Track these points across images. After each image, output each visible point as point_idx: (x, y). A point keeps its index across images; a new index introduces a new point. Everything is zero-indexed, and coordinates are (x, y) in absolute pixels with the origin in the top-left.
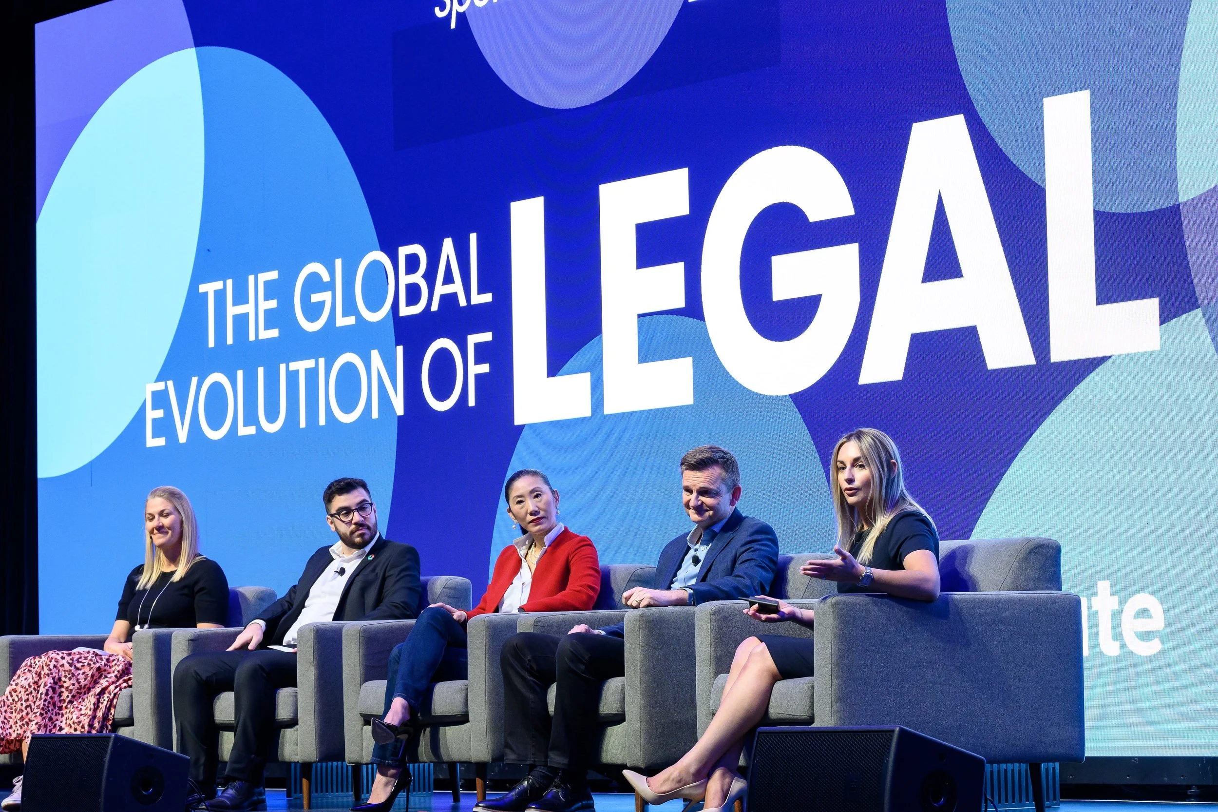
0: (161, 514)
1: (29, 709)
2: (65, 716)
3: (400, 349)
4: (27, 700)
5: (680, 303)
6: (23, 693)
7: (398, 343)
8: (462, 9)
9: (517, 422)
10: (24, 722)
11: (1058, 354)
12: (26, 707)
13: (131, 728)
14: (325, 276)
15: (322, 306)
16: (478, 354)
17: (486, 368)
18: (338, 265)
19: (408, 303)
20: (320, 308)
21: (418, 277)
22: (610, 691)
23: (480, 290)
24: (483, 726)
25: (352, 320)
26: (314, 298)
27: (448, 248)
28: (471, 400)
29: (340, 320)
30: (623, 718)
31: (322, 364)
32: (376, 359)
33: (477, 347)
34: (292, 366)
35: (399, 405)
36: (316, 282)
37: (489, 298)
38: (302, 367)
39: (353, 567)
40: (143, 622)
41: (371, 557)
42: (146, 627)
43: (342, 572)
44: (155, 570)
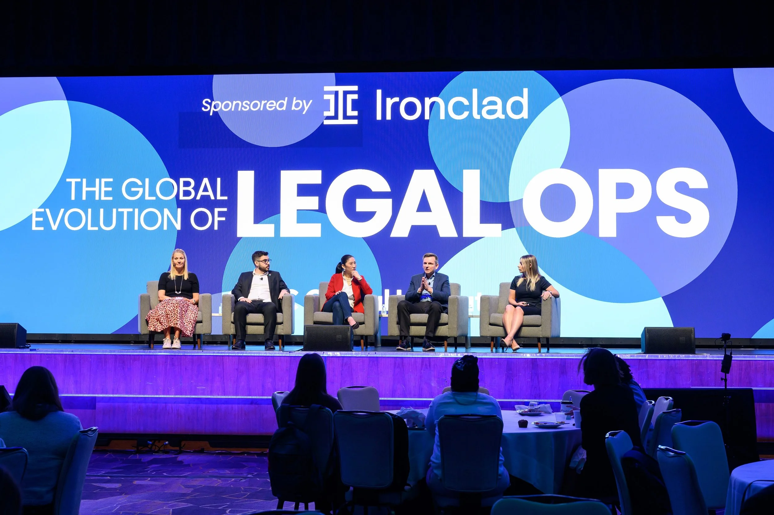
0: (181, 258)
1: (172, 317)
2: (184, 319)
3: (179, 210)
4: (171, 315)
5: (317, 208)
6: (170, 312)
7: (178, 207)
8: (215, 110)
9: (238, 236)
10: (171, 322)
11: (465, 235)
12: (171, 317)
13: (202, 324)
14: (140, 183)
15: (137, 192)
16: (221, 214)
17: (223, 219)
18: (147, 180)
19: (184, 195)
20: (137, 193)
21: (190, 188)
22: (444, 317)
23: (222, 195)
24: (372, 325)
25: (154, 198)
26: (133, 189)
27: (206, 181)
28: (216, 228)
29: (147, 198)
30: (447, 324)
31: (137, 210)
32: (166, 211)
33: (219, 212)
34: (120, 210)
35: (178, 227)
36: (134, 185)
37: (226, 198)
38: (125, 211)
39: (266, 278)
40: (178, 291)
41: (270, 275)
42: (180, 292)
43: (262, 279)
44: (173, 275)
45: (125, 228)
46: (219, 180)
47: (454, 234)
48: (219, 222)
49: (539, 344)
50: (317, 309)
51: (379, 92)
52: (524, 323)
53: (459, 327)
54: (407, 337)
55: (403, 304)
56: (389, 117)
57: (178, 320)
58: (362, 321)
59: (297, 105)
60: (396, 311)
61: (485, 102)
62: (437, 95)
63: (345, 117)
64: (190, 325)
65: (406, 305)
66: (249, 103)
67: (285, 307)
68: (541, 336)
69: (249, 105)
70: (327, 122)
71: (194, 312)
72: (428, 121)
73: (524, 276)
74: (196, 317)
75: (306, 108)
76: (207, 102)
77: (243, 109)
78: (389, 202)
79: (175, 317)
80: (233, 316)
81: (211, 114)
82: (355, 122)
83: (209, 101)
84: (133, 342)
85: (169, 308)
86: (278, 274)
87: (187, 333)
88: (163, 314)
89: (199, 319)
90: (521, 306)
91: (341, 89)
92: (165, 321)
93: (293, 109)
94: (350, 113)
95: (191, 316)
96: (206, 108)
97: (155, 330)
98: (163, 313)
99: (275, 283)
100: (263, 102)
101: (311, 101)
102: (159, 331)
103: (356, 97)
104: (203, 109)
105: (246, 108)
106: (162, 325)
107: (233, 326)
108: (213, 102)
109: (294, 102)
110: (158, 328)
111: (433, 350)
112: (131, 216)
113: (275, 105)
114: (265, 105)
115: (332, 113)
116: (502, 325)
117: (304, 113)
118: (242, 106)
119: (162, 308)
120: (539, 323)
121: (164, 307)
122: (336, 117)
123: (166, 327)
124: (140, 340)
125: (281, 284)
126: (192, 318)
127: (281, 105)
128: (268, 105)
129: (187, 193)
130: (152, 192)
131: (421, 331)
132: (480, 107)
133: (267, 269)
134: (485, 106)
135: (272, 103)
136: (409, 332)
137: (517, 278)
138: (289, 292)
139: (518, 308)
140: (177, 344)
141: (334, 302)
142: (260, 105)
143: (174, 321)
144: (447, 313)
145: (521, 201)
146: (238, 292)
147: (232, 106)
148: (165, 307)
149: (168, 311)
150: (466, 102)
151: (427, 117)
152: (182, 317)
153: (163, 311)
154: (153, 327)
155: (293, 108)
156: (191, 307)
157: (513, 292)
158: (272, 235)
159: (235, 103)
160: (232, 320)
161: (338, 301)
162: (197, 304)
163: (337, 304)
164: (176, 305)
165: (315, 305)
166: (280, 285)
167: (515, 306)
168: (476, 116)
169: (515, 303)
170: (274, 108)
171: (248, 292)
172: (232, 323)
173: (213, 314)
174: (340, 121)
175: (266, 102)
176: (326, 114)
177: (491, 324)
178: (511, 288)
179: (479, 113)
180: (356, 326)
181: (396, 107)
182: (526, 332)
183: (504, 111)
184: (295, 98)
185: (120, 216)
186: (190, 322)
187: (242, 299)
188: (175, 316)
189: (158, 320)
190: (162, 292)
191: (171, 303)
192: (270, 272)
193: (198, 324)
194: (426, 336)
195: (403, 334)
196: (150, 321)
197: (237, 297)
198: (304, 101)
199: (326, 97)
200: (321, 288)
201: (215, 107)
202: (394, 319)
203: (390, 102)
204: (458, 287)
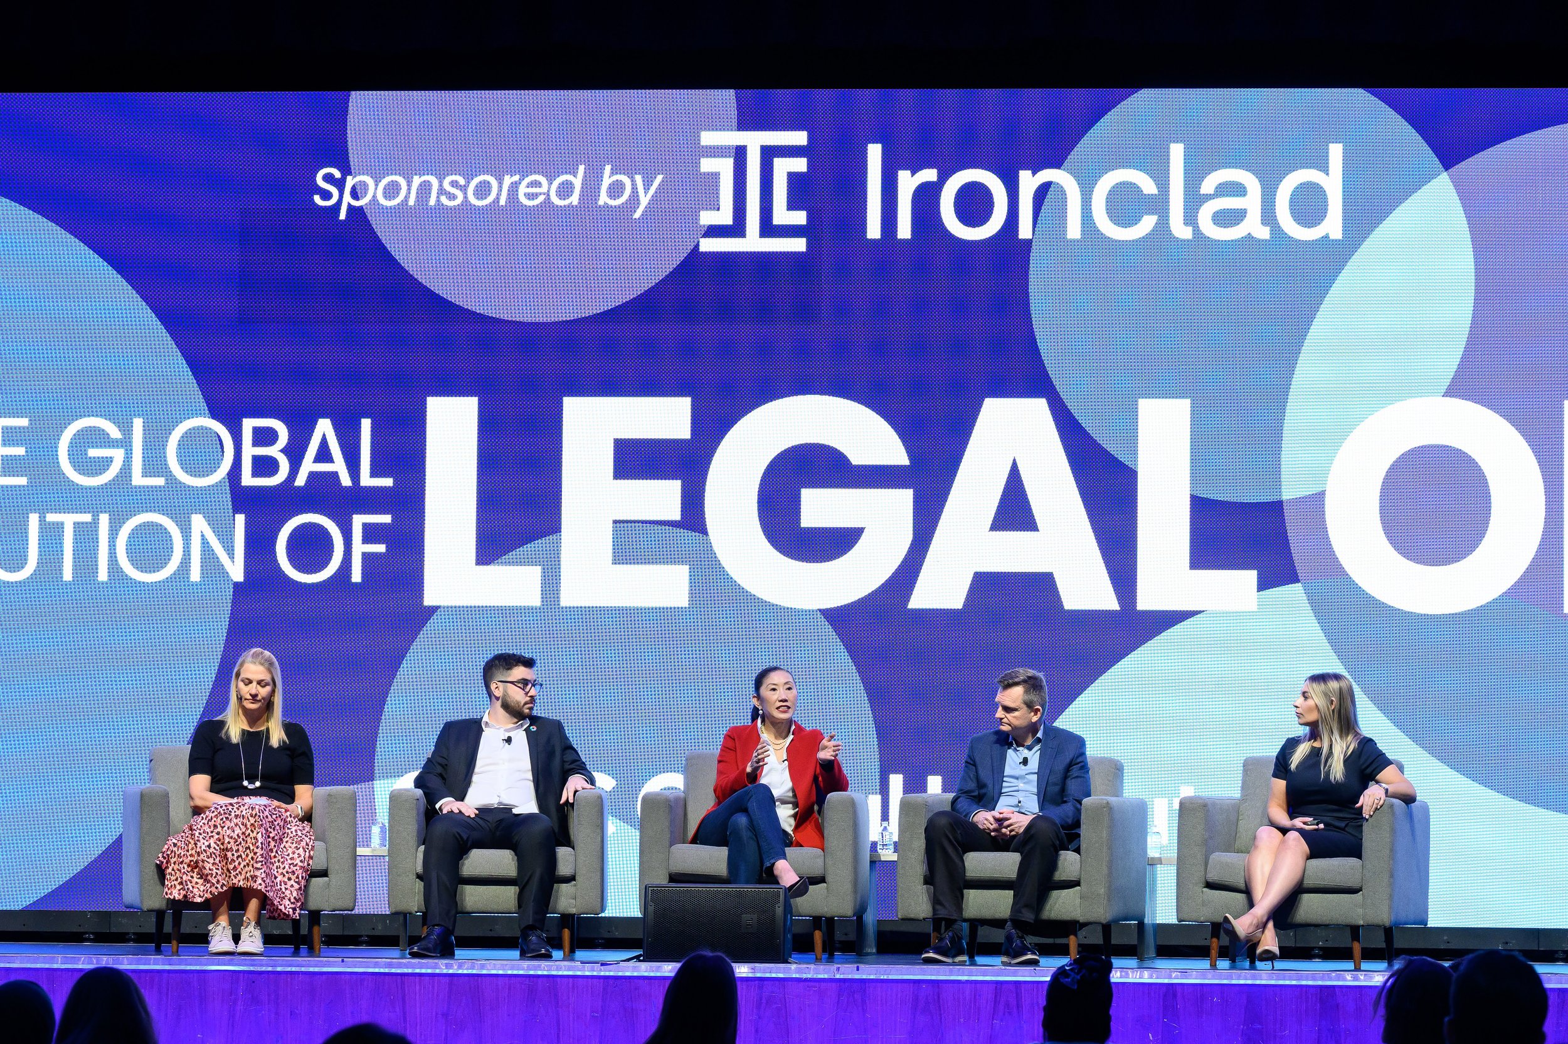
0: (261, 681)
1: (240, 859)
2: (275, 865)
3: (240, 519)
4: (237, 851)
6: (232, 843)
7: (236, 510)
8: (356, 203)
9: (429, 600)
10: (237, 872)
11: (1144, 603)
12: (238, 857)
13: (326, 879)
14: (114, 433)
15: (108, 461)
16: (371, 534)
17: (381, 548)
18: (138, 424)
19: (255, 474)
20: (103, 464)
21: (273, 451)
22: (1069, 863)
23: (374, 474)
24: (848, 887)
25: (160, 481)
26: (93, 453)
27: (324, 427)
28: (356, 576)
29: (138, 479)
30: (1076, 883)
31: (104, 519)
32: (199, 523)
33: (366, 527)
34: (51, 517)
35: (237, 572)
36: (98, 437)
37: (388, 482)
38: (69, 520)
39: (520, 737)
40: (252, 780)
41: (534, 729)
42: (258, 784)
43: (509, 740)
44: (235, 728)
45: (68, 575)
46: (366, 424)
47: (1108, 601)
48: (366, 556)
49: (1357, 948)
50: (678, 836)
51: (875, 153)
52: (1308, 882)
53: (1113, 891)
54: (955, 921)
55: (943, 821)
56: (904, 230)
57: (259, 865)
58: (817, 872)
59: (616, 190)
60: (920, 843)
61: (1208, 185)
62: (1057, 164)
63: (768, 229)
64: (292, 882)
65: (951, 824)
66: (462, 181)
67: (579, 828)
68: (1361, 923)
69: (464, 189)
70: (709, 245)
71: (303, 844)
72: (1028, 243)
73: (1314, 735)
74: (311, 857)
75: (644, 201)
76: (328, 178)
77: (444, 200)
78: (903, 500)
79: (250, 857)
80: (420, 856)
81: (343, 216)
82: (798, 245)
83: (337, 174)
84: (92, 937)
85: (232, 831)
86: (559, 725)
87: (282, 907)
88: (212, 850)
89: (318, 864)
90: (1301, 831)
91: (755, 141)
92: (219, 872)
93: (601, 203)
94: (782, 215)
95: (296, 856)
96: (326, 195)
97: (185, 896)
98: (213, 845)
99: (551, 754)
100: (508, 180)
101: (660, 178)
102: (198, 900)
103: (800, 165)
104: (317, 199)
105: (452, 197)
106: (209, 882)
107: (419, 885)
108: (349, 178)
109: (607, 181)
110: (195, 890)
111: (1035, 963)
112: (86, 535)
113: (544, 189)
114: (514, 187)
115: (724, 217)
116: (1242, 886)
117: (637, 215)
118: (442, 191)
119: (208, 830)
120: (1352, 883)
121: (215, 826)
122: (737, 229)
123: (222, 888)
124: (114, 930)
125: (569, 757)
126: (297, 861)
127: (565, 190)
128: (523, 189)
129: (265, 466)
130: (155, 463)
131: (1000, 903)
132: (1194, 201)
133: (527, 711)
134: (1209, 197)
135: (537, 184)
136: (960, 908)
137: (1291, 744)
138: (592, 781)
139: (1293, 835)
140: (252, 940)
141: (732, 814)
142: (499, 190)
143: (247, 869)
144: (1077, 851)
145: (1317, 501)
146: (434, 782)
147: (408, 191)
148: (219, 829)
149: (227, 840)
150: (1148, 186)
151: (1025, 231)
152: (267, 860)
153: (212, 841)
154: (179, 887)
155: (604, 199)
156: (294, 827)
157: (1281, 785)
158: (534, 599)
159: (417, 181)
160: (419, 869)
161: (745, 810)
162: (307, 817)
163: (742, 820)
164: (252, 820)
165: (672, 822)
166: (563, 762)
167: (1284, 831)
168: (1181, 231)
169: (1283, 818)
170: (541, 198)
171: (467, 782)
172: (419, 877)
173: (361, 851)
174: (753, 242)
175: (516, 178)
176: (708, 218)
177: (1210, 885)
178: (1275, 775)
179: (1190, 218)
180: (799, 889)
181: (927, 197)
182: (1311, 907)
183: (1268, 216)
184: (608, 168)
185: (51, 535)
186: (293, 873)
187: (447, 804)
188: (247, 855)
189: (194, 866)
190: (201, 781)
191: (236, 816)
192: (534, 720)
193: (314, 880)
194: (1011, 920)
195: (943, 913)
196: (170, 870)
197: (431, 798)
198: (638, 179)
199: (708, 165)
200: (690, 769)
201: (355, 195)
202: (915, 867)
203: (908, 183)
204: (1116, 770)
